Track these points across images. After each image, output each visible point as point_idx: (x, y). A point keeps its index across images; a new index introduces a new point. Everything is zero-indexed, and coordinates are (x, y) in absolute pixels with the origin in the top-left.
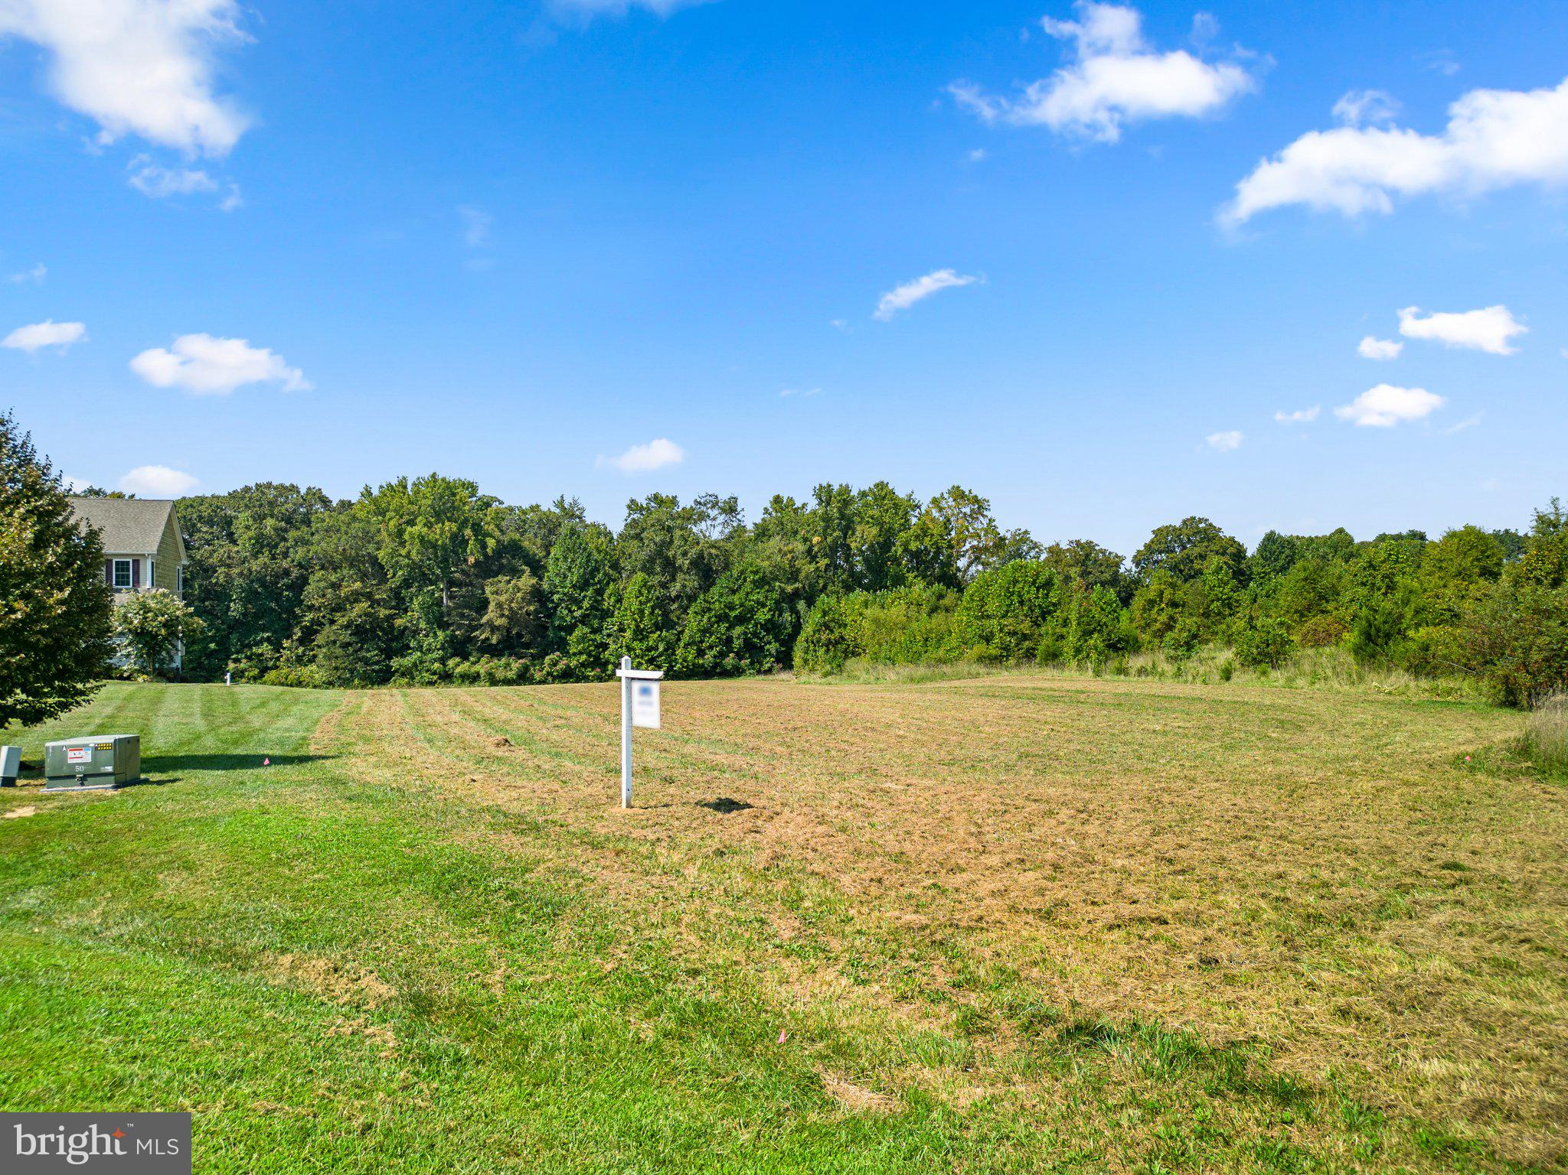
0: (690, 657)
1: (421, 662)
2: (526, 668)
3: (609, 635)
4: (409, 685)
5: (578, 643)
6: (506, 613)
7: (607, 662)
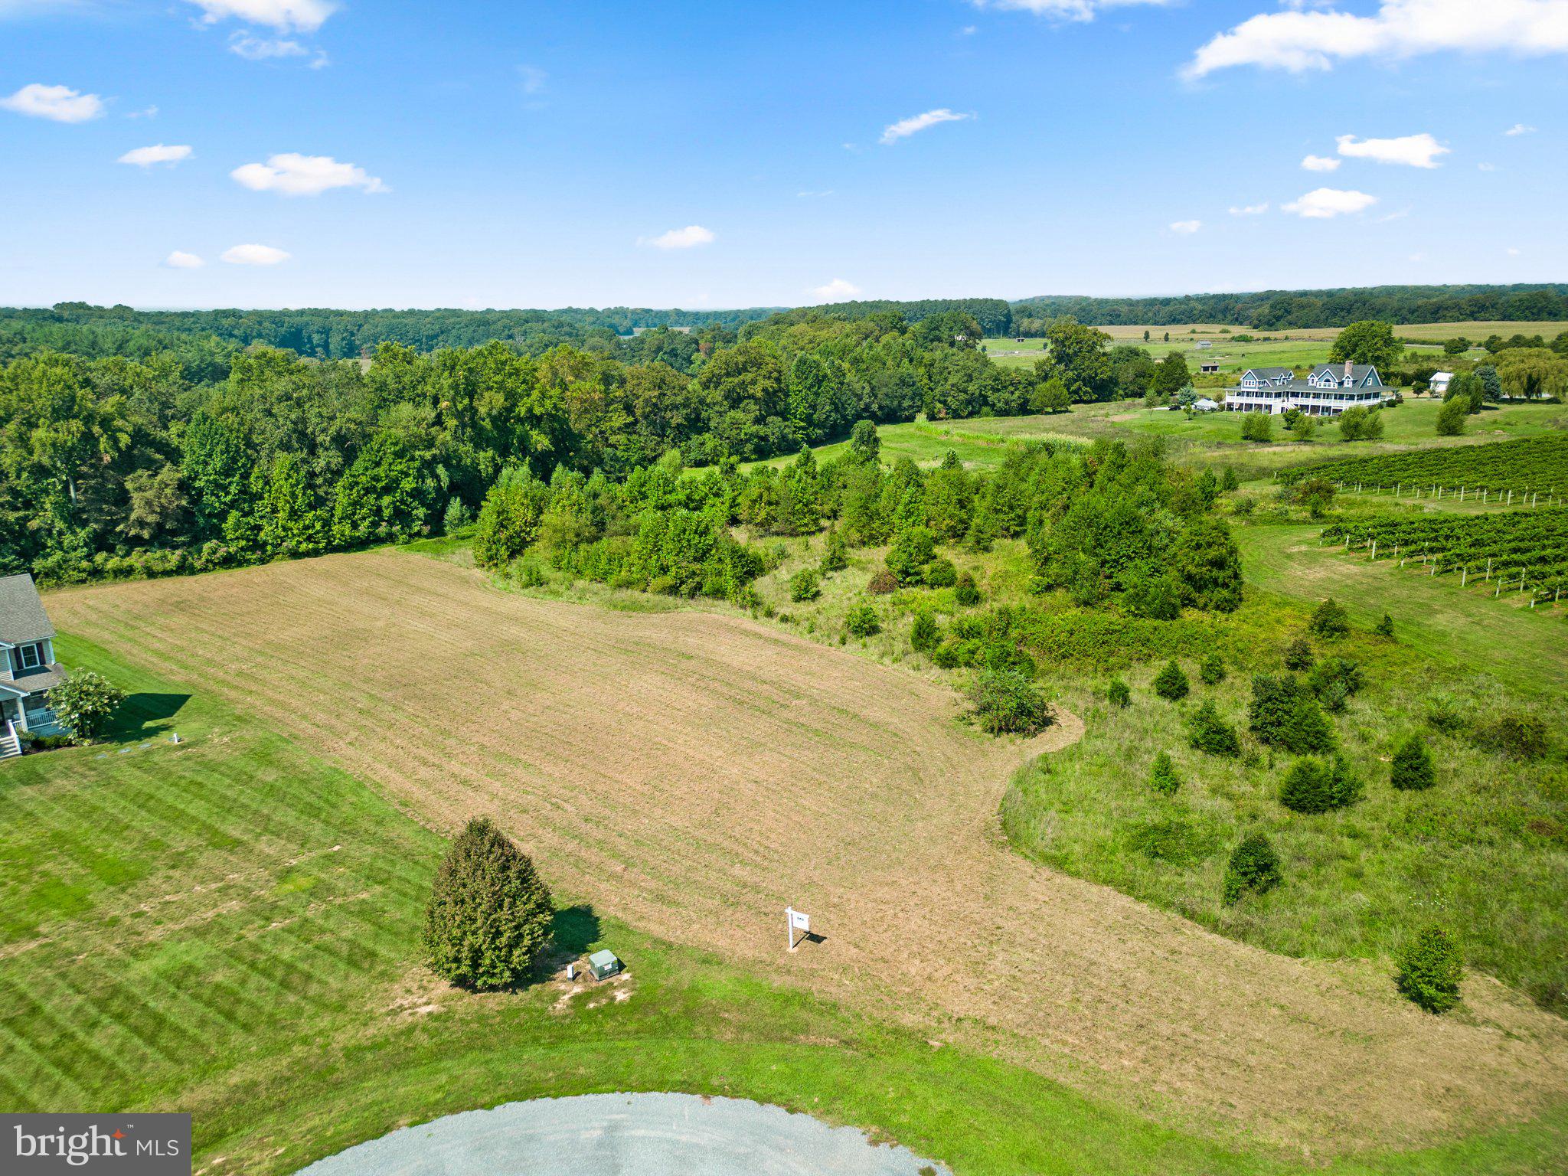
0: (346, 531)
1: (66, 562)
2: (184, 558)
3: (261, 517)
4: (59, 585)
5: (234, 529)
6: (158, 510)
7: (265, 543)
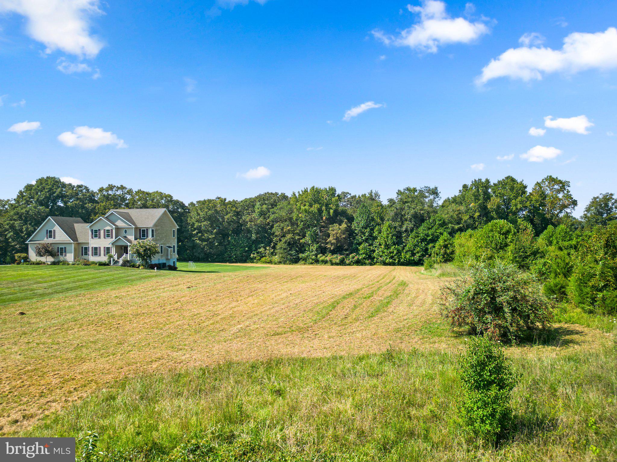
0: (408, 256)
1: (309, 256)
2: (344, 259)
3: (376, 247)
4: (305, 264)
5: (362, 249)
6: (336, 238)
7: (374, 258)
